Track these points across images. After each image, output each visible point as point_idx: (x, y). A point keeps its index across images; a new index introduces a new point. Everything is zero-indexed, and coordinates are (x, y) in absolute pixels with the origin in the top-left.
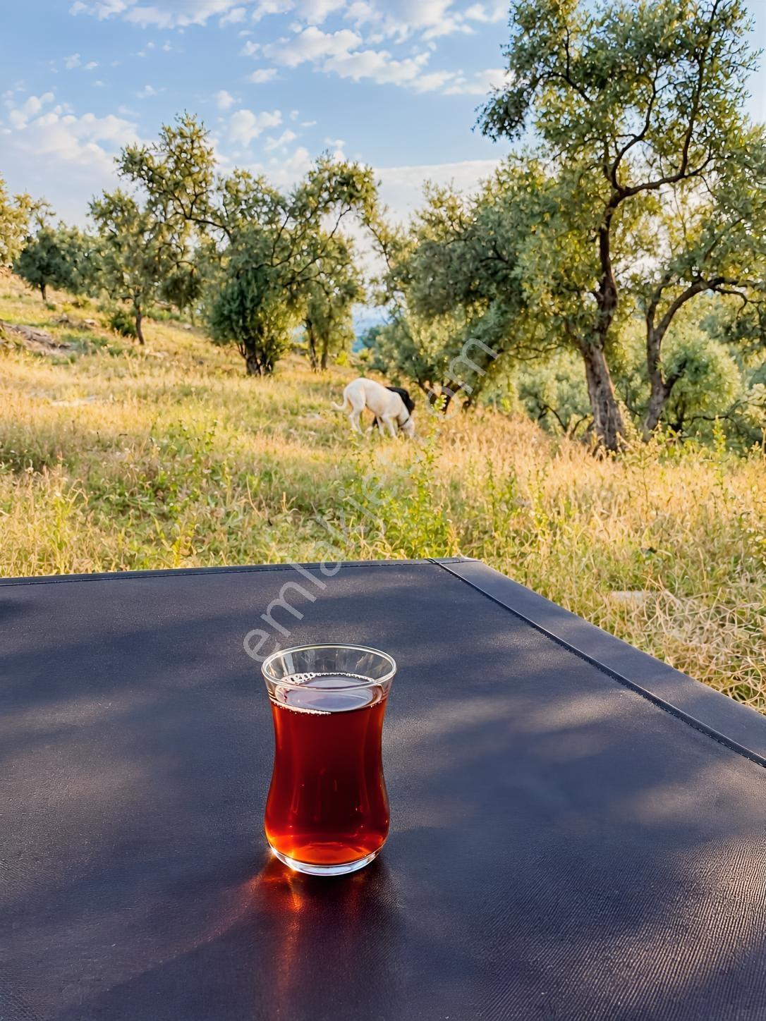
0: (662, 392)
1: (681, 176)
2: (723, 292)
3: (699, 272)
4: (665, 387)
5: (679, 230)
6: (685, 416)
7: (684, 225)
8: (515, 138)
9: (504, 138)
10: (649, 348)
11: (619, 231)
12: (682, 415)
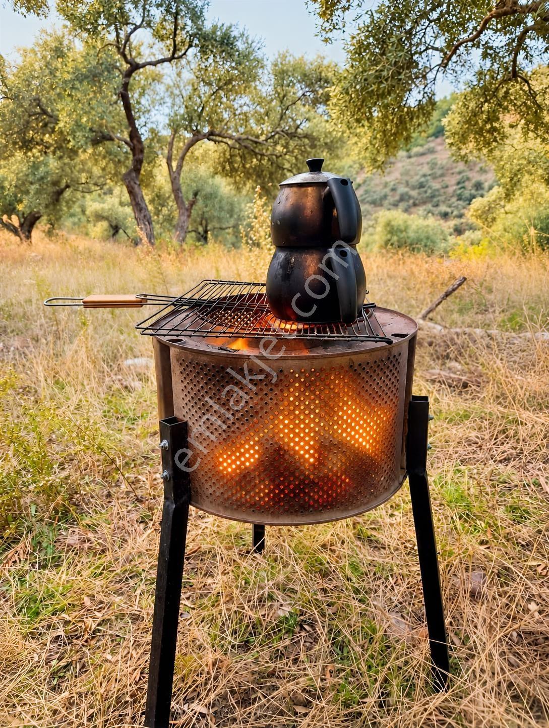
0: (186, 214)
1: (173, 58)
2: (215, 141)
3: (197, 127)
4: (187, 210)
5: (178, 96)
6: (208, 228)
7: (180, 91)
8: (42, 17)
9: (32, 16)
10: (172, 183)
11: (136, 95)
12: (206, 226)
